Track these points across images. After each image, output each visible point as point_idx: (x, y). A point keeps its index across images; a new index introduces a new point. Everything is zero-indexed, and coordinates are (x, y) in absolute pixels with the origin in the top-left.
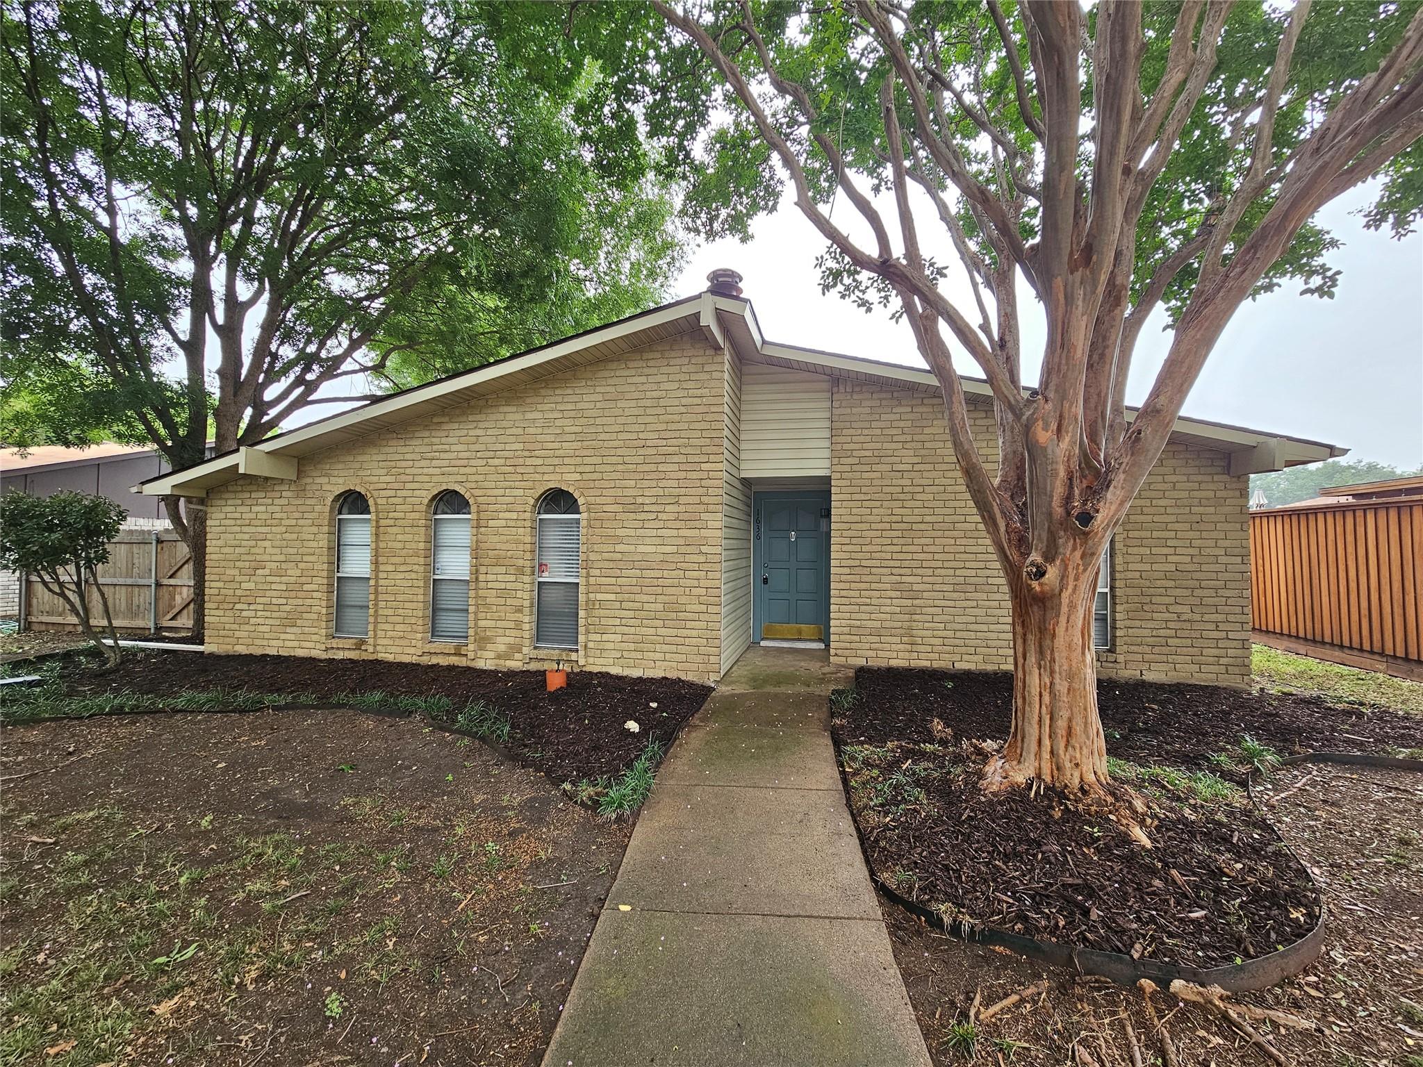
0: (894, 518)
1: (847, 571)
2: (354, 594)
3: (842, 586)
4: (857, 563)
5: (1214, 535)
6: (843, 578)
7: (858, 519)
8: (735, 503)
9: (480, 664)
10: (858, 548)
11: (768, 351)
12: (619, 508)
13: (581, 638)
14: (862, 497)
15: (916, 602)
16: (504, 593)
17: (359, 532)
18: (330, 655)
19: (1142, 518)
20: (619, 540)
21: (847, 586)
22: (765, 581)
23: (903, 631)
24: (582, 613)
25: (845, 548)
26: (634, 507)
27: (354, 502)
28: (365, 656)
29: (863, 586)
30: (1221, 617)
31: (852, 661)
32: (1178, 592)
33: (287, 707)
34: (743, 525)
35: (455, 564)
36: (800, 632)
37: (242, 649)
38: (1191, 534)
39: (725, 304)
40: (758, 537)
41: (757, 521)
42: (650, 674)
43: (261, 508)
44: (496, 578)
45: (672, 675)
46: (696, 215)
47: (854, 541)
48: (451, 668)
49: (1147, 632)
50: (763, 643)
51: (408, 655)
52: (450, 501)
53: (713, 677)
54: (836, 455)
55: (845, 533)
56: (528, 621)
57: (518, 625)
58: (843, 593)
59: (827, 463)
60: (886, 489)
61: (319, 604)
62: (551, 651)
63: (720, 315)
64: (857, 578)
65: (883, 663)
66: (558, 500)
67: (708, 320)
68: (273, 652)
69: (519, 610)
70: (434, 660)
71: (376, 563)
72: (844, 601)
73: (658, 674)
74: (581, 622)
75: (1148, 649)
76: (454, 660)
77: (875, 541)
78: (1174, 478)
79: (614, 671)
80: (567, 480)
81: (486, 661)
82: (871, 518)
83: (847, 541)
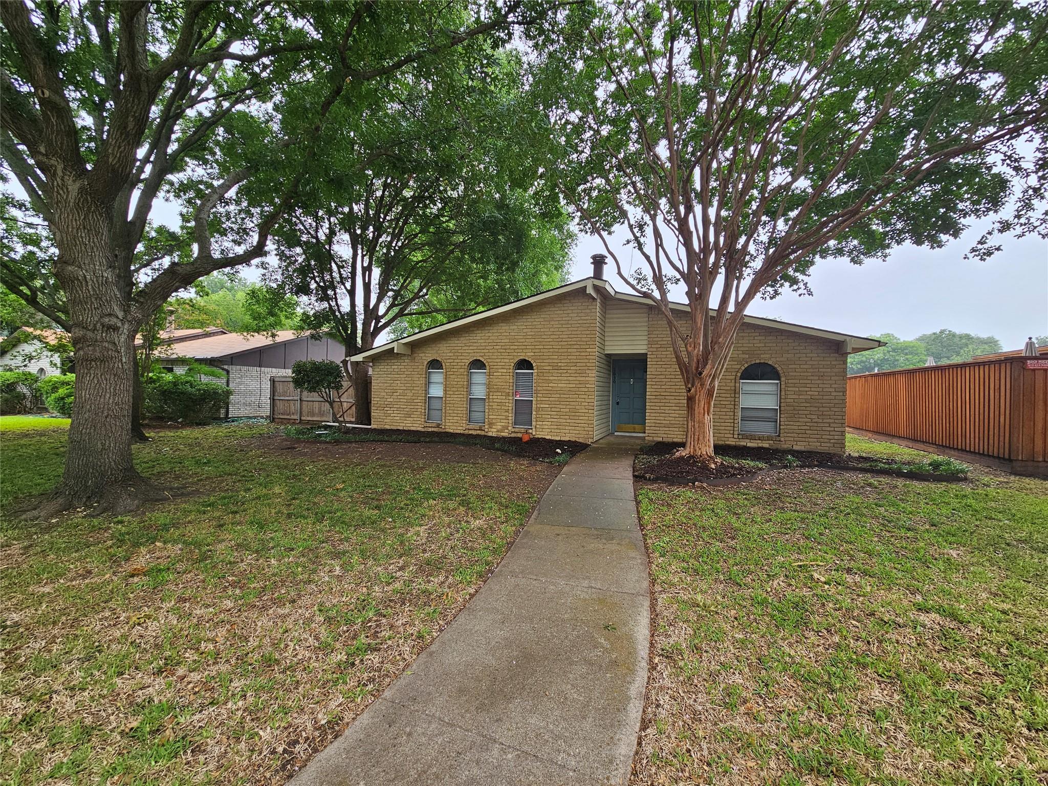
1: (654, 397)
2: (435, 404)
3: (651, 404)
4: (659, 393)
5: (830, 382)
6: (652, 401)
7: (660, 373)
8: (602, 366)
9: (490, 434)
10: (659, 387)
11: (618, 296)
12: (550, 368)
13: (534, 423)
14: (662, 363)
16: (500, 404)
17: (437, 377)
18: (426, 430)
19: (795, 374)
20: (551, 381)
21: (654, 404)
22: (618, 403)
23: (680, 426)
24: (534, 413)
25: (653, 387)
26: (556, 368)
27: (435, 364)
28: (440, 430)
29: (661, 404)
30: (832, 421)
31: (656, 439)
32: (812, 409)
33: (429, 442)
34: (606, 376)
35: (479, 391)
36: (634, 428)
37: (388, 427)
38: (819, 382)
39: (597, 282)
40: (614, 382)
41: (614, 374)
42: (563, 439)
43: (395, 366)
44: (497, 397)
45: (573, 439)
46: (585, 225)
47: (657, 383)
48: (478, 435)
49: (796, 428)
50: (616, 433)
51: (459, 430)
52: (478, 364)
53: (590, 440)
54: (650, 343)
55: (654, 380)
56: (511, 417)
57: (507, 418)
58: (652, 408)
59: (645, 347)
61: (421, 408)
62: (521, 428)
63: (595, 287)
64: (657, 401)
65: (670, 440)
66: (524, 364)
67: (590, 291)
68: (401, 428)
69: (507, 411)
70: (471, 432)
71: (445, 391)
72: (652, 411)
73: (567, 439)
74: (534, 416)
75: (796, 435)
76: (479, 432)
77: (667, 384)
78: (811, 355)
79: (547, 437)
80: (528, 356)
81: (493, 433)
82: (666, 373)
83: (654, 383)
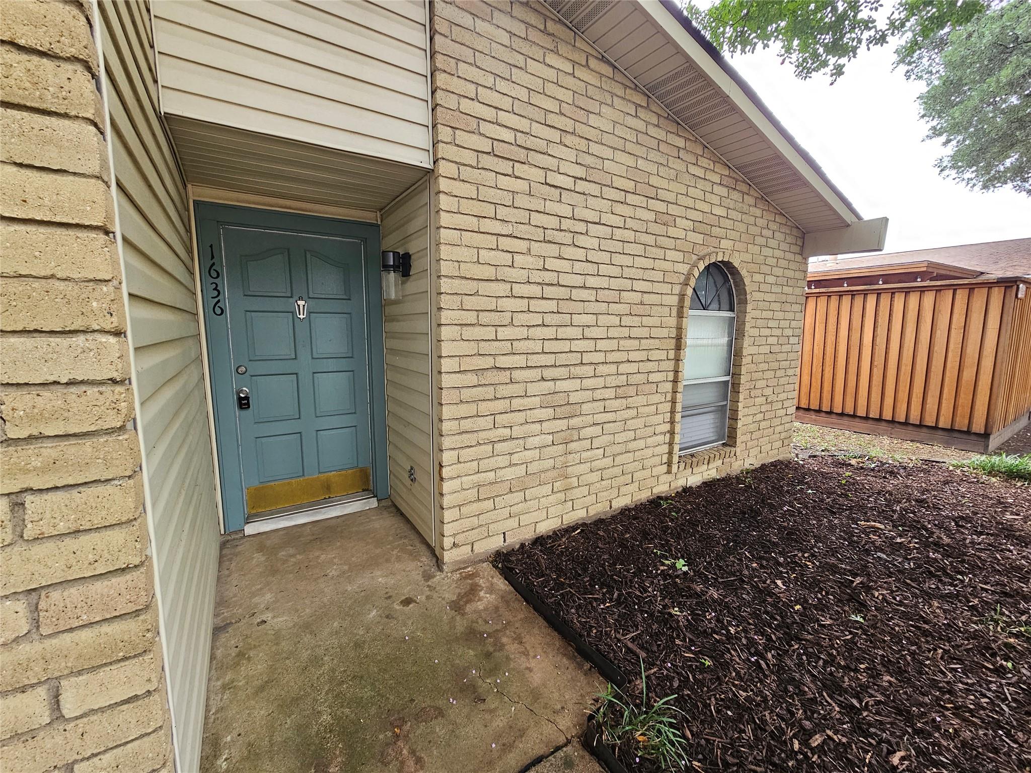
0: (549, 277)
1: (472, 379)
3: (464, 410)
4: (488, 362)
5: (791, 315)
6: (466, 394)
7: (489, 272)
10: (489, 333)
14: (497, 227)
15: (574, 422)
19: (758, 295)
21: (471, 409)
22: (246, 402)
23: (554, 474)
25: (468, 333)
29: (501, 405)
31: (481, 548)
36: (327, 487)
38: (780, 315)
40: (216, 309)
41: (211, 271)
47: (485, 318)
50: (250, 529)
54: (448, 118)
55: (469, 302)
58: (466, 425)
60: (537, 219)
64: (489, 392)
65: (527, 534)
72: (467, 439)
77: (520, 319)
78: (778, 254)
82: (512, 274)
83: (471, 318)
